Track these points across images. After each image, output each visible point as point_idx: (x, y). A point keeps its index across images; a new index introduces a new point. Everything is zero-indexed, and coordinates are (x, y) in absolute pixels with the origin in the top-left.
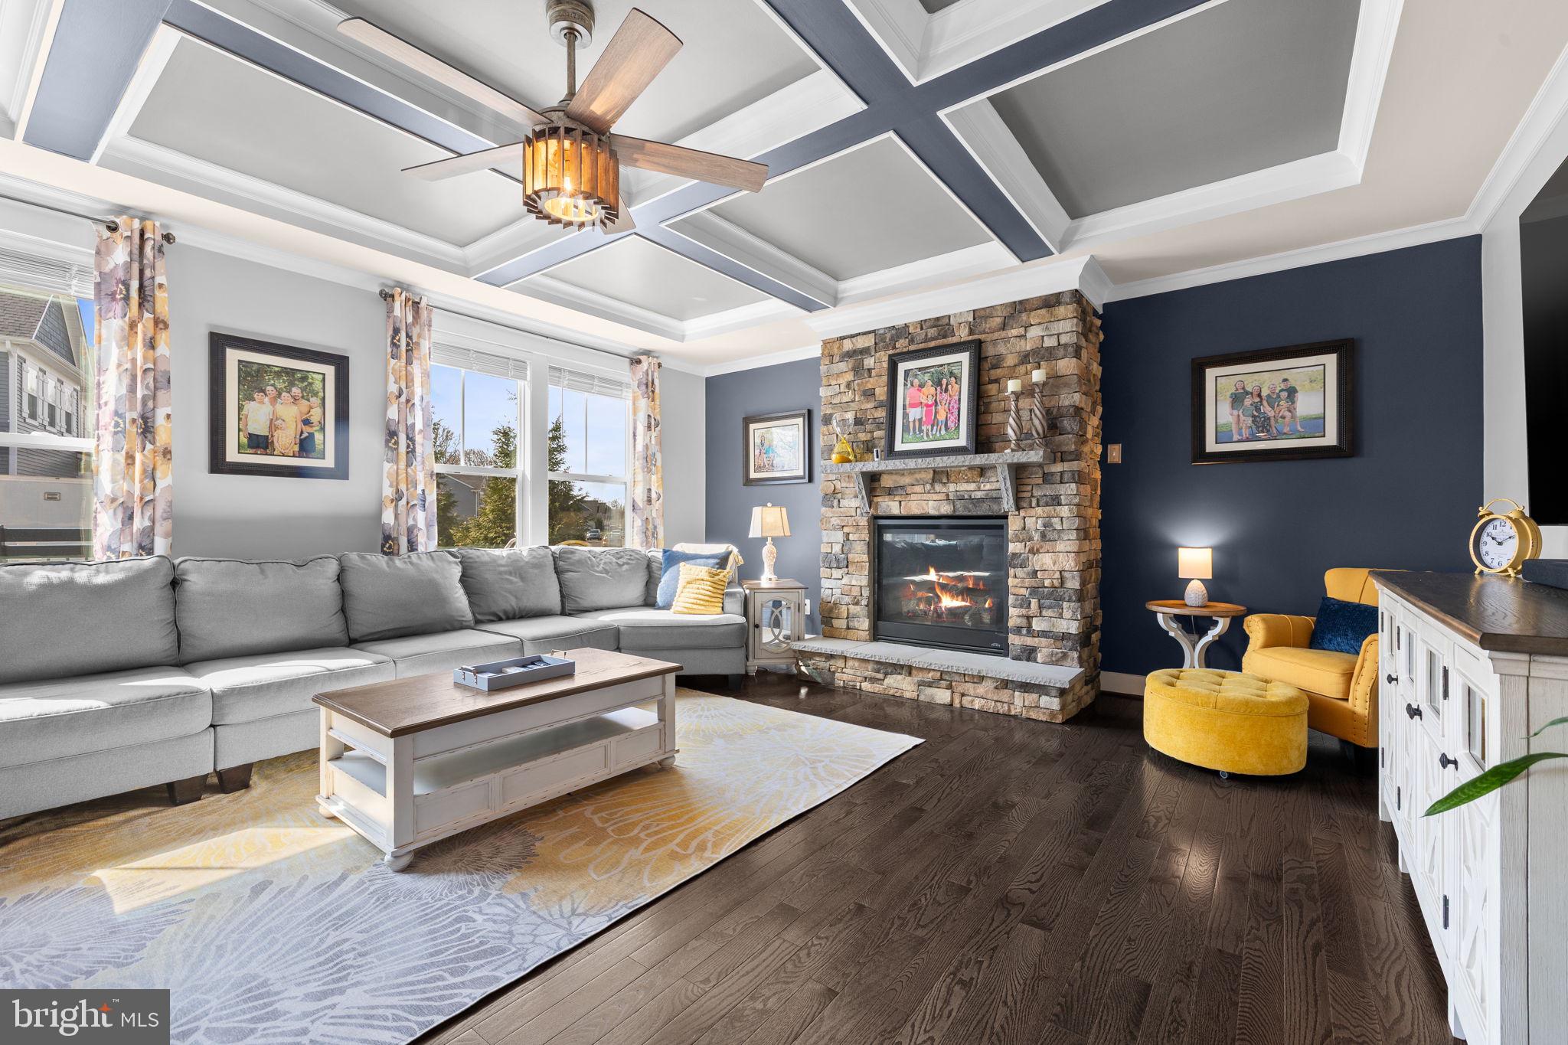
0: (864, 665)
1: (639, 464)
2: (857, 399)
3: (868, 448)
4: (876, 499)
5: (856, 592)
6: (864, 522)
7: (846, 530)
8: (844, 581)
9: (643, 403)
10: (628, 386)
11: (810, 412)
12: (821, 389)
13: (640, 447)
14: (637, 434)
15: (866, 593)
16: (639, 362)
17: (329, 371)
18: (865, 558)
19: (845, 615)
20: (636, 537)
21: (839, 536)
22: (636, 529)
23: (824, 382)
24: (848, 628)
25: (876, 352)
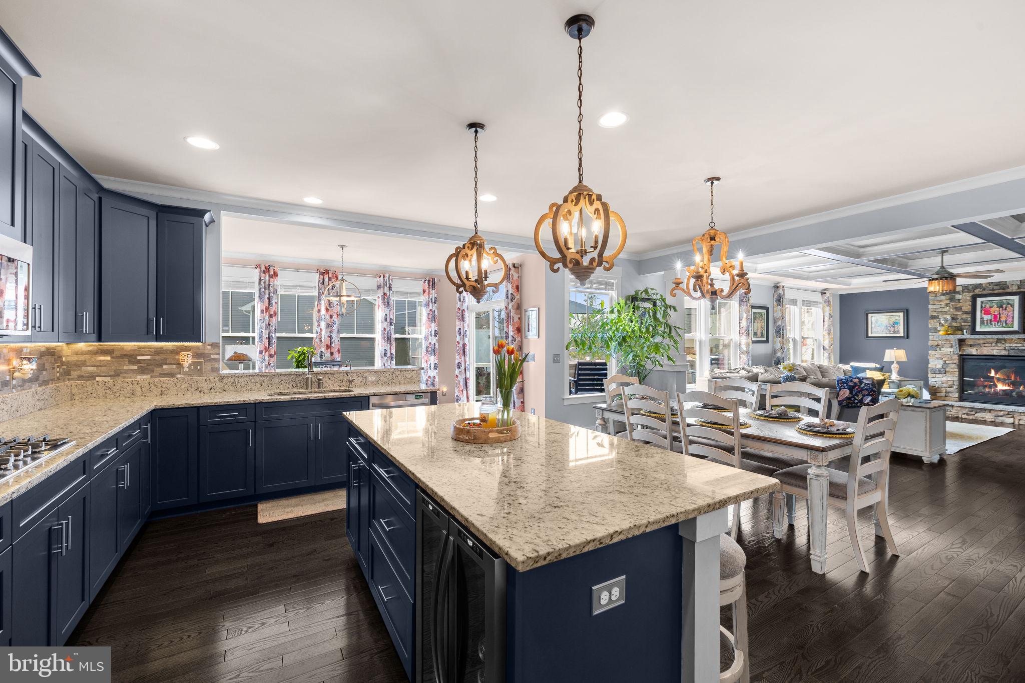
0: (963, 409)
1: (826, 332)
2: (951, 310)
3: (960, 329)
4: (963, 348)
5: (950, 383)
6: (956, 357)
7: (944, 359)
8: (943, 379)
9: (827, 309)
10: (820, 303)
11: (907, 310)
12: (929, 306)
13: (826, 326)
14: (825, 320)
15: (957, 383)
16: (825, 293)
17: (765, 311)
18: (957, 370)
19: (944, 391)
20: (825, 360)
21: (941, 362)
22: (825, 357)
23: (931, 303)
24: (946, 396)
25: (963, 293)
